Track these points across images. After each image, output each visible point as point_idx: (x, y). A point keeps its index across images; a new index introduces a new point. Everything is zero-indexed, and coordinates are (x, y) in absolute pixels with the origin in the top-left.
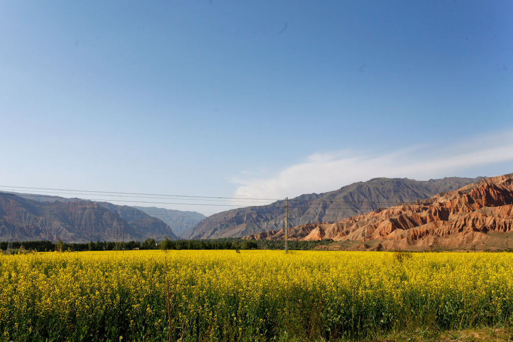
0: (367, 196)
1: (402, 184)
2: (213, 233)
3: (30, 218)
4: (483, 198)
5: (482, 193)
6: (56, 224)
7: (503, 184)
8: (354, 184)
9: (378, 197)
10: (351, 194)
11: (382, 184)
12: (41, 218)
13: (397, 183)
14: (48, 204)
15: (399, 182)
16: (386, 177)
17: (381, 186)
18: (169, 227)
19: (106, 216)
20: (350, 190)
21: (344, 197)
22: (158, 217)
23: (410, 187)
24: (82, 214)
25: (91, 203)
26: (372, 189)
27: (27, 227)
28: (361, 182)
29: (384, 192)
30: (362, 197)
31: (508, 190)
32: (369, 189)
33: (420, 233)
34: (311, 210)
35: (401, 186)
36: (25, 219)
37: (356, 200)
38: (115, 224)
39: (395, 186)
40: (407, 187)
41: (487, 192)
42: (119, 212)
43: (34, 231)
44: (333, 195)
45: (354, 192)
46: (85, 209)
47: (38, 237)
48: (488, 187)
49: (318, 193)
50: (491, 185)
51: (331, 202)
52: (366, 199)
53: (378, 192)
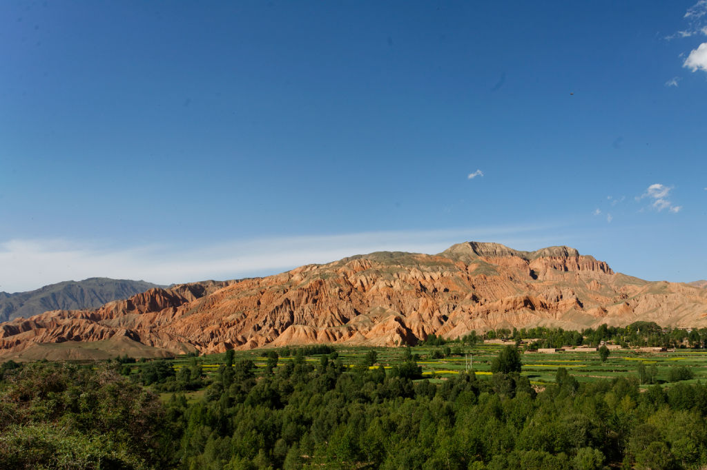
0: (78, 299)
1: (129, 287)
5: (147, 299)
7: (177, 291)
8: (63, 283)
9: (92, 301)
10: (54, 295)
11: (102, 285)
13: (122, 286)
15: (125, 285)
16: (108, 277)
17: (100, 288)
20: (53, 291)
21: (42, 299)
26: (85, 291)
28: (73, 281)
29: (102, 295)
30: (70, 300)
31: (180, 297)
32: (82, 290)
33: (7, 344)
35: (126, 289)
39: (119, 289)
41: (153, 299)
44: (27, 296)
45: (59, 293)
50: (159, 290)
51: (22, 305)
52: (74, 303)
53: (93, 295)
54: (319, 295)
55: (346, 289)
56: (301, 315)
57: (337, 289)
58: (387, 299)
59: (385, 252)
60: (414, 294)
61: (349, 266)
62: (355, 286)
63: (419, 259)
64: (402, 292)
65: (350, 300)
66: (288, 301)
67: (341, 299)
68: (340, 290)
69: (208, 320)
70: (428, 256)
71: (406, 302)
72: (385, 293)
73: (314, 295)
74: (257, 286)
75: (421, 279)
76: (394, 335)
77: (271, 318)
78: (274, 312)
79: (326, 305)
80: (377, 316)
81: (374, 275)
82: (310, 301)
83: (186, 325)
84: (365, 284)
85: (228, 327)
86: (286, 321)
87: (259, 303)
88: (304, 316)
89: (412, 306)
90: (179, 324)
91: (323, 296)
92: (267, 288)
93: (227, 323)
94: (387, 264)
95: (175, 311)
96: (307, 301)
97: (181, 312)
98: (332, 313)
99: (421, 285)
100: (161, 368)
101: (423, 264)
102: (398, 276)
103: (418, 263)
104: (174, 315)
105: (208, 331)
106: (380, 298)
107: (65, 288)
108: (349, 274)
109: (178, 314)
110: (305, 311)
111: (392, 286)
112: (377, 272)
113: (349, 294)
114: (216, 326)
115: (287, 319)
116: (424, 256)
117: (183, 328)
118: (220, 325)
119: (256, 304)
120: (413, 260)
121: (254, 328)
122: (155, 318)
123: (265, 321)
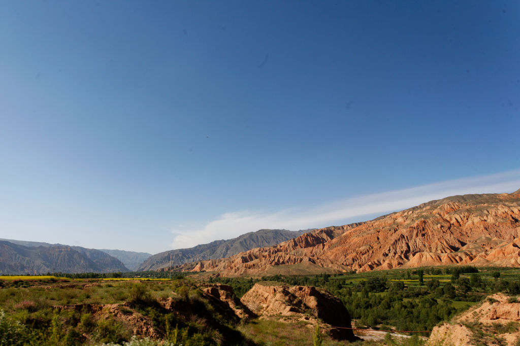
0: (256, 241)
2: (151, 267)
3: (19, 258)
4: (304, 242)
5: (303, 239)
6: (38, 262)
7: (318, 233)
8: (248, 233)
9: (262, 242)
10: (245, 240)
11: (266, 233)
12: (27, 258)
14: (34, 248)
17: (265, 235)
18: (123, 263)
19: (76, 256)
20: (245, 238)
21: (240, 242)
22: (115, 256)
23: (284, 235)
24: (59, 255)
25: (67, 247)
26: (259, 237)
27: (15, 264)
29: (266, 239)
30: (252, 242)
31: (320, 237)
32: (257, 237)
34: (218, 251)
36: (15, 259)
37: (248, 244)
38: (82, 262)
39: (274, 234)
40: (282, 235)
41: (306, 239)
42: (88, 254)
43: (20, 268)
44: (233, 241)
45: (247, 239)
46: (61, 251)
47: (22, 272)
48: (307, 235)
49: (226, 240)
50: (309, 234)
51: (232, 246)
52: (254, 244)
53: (263, 239)
54: (426, 231)
55: (446, 225)
56: (415, 245)
57: (439, 226)
58: (485, 231)
59: (457, 196)
60: (509, 224)
61: (441, 209)
62: (452, 222)
63: (501, 198)
64: (497, 224)
65: (452, 233)
66: (402, 236)
67: (444, 232)
68: (442, 226)
69: (347, 251)
70: (509, 195)
71: (504, 232)
72: (482, 226)
73: (422, 231)
74: (372, 227)
75: (510, 213)
76: (517, 258)
77: (393, 248)
78: (394, 244)
79: (433, 237)
80: (484, 243)
81: (466, 214)
82: (420, 235)
83: (335, 254)
84: (459, 220)
85: (362, 255)
86: (405, 250)
87: (378, 239)
88: (418, 246)
89: (511, 234)
90: (329, 253)
91: (429, 231)
92: (381, 228)
93: (361, 252)
94: (474, 204)
95: (324, 246)
96: (417, 235)
97: (328, 247)
98: (441, 243)
99: (513, 218)
100: (377, 282)
101: (506, 201)
102: (488, 212)
103: (501, 201)
104: (323, 248)
105: (350, 257)
106: (478, 230)
107: (249, 236)
108: (442, 214)
109: (326, 247)
110: (417, 243)
111: (485, 221)
112: (468, 210)
113: (449, 228)
114: (354, 254)
115: (405, 248)
116: (506, 195)
117: (333, 256)
118: (357, 253)
119: (376, 239)
120: (496, 199)
121: (384, 255)
122: (313, 250)
123: (389, 250)
